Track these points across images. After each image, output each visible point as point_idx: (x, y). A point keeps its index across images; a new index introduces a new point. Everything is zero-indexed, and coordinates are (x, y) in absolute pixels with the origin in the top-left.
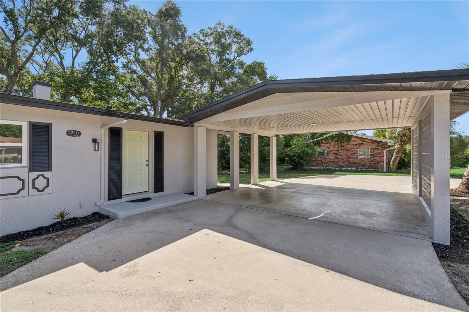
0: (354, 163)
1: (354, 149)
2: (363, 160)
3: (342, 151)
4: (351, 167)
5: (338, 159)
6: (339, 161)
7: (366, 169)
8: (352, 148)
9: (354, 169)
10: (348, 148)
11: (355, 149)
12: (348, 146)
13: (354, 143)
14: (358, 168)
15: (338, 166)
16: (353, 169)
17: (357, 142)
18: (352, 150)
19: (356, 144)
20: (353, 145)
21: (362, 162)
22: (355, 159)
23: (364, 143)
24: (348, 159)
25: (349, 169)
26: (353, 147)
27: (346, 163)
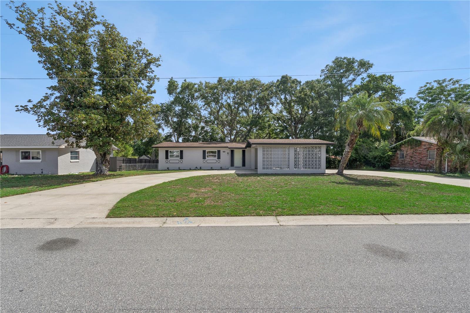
0: (424, 165)
1: (424, 153)
2: (431, 162)
3: (415, 154)
4: (422, 168)
5: (413, 161)
6: (414, 163)
7: (432, 171)
8: (422, 151)
9: (424, 170)
10: (420, 151)
11: (425, 153)
12: (420, 150)
13: (424, 147)
14: (427, 169)
15: (413, 167)
16: (423, 170)
17: (427, 146)
18: (423, 153)
19: (426, 148)
20: (423, 149)
21: (430, 164)
22: (425, 162)
23: (432, 147)
24: (420, 162)
25: (421, 170)
26: (424, 151)
27: (418, 165)
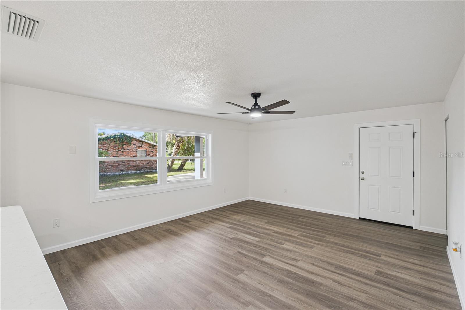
0: (134, 166)
1: (133, 152)
2: (141, 162)
3: (122, 154)
4: (131, 170)
5: (118, 163)
6: (119, 165)
7: (143, 171)
8: (131, 151)
9: (134, 172)
10: (128, 150)
11: (135, 152)
12: (128, 149)
13: (134, 146)
14: (137, 171)
15: (117, 170)
16: (132, 172)
17: (136, 145)
18: (132, 152)
19: (136, 146)
20: (132, 148)
21: (140, 164)
22: (134, 162)
23: (143, 146)
24: (128, 163)
25: (129, 172)
26: (133, 150)
27: (126, 166)
